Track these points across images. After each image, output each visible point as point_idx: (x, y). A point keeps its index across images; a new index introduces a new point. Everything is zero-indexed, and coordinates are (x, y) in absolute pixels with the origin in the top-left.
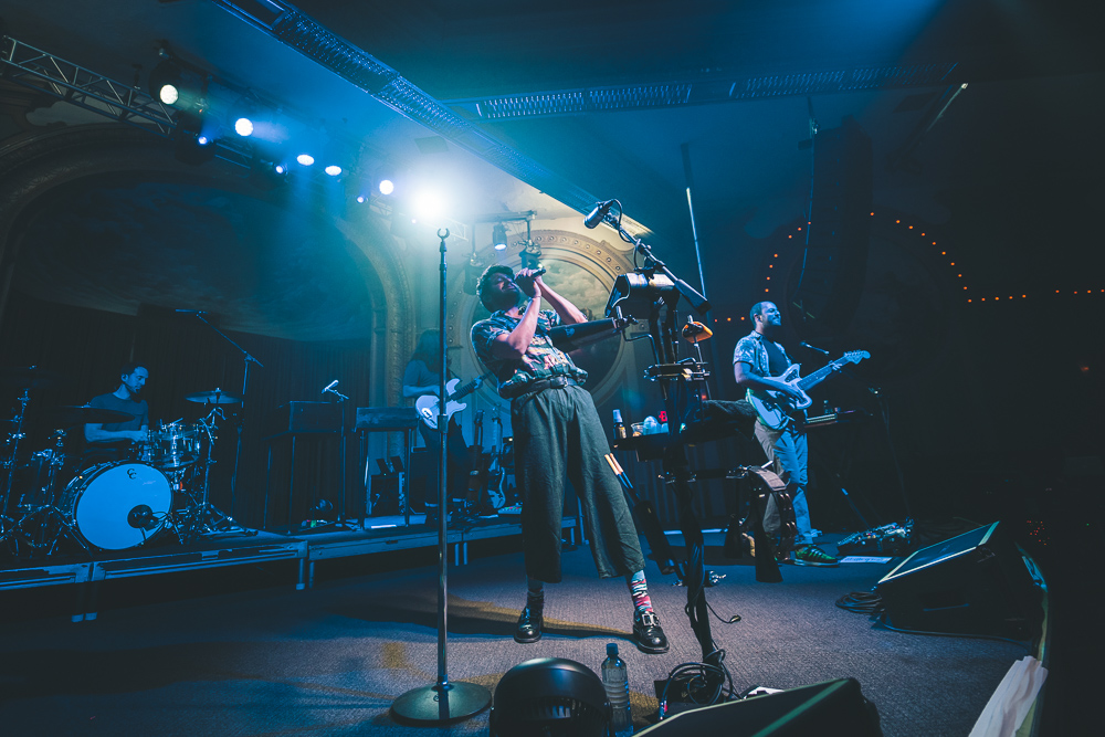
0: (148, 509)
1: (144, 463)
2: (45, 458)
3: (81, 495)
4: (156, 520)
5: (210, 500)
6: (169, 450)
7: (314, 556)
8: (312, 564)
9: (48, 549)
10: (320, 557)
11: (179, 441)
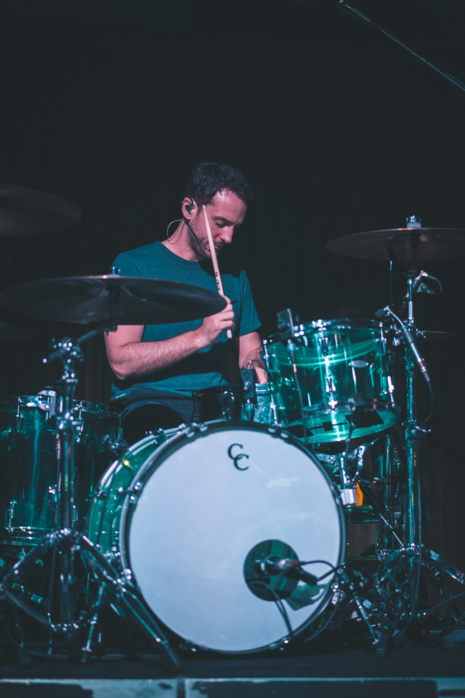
0: (288, 551)
1: (262, 428)
2: (43, 412)
3: (132, 508)
4: (311, 580)
5: (428, 540)
6: (318, 396)
9: (82, 635)
11: (340, 370)
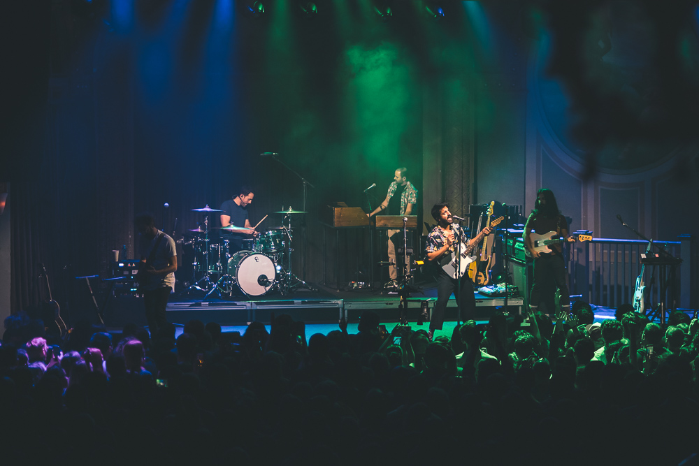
0: (266, 277)
7: (347, 307)
8: (346, 311)
10: (350, 308)
